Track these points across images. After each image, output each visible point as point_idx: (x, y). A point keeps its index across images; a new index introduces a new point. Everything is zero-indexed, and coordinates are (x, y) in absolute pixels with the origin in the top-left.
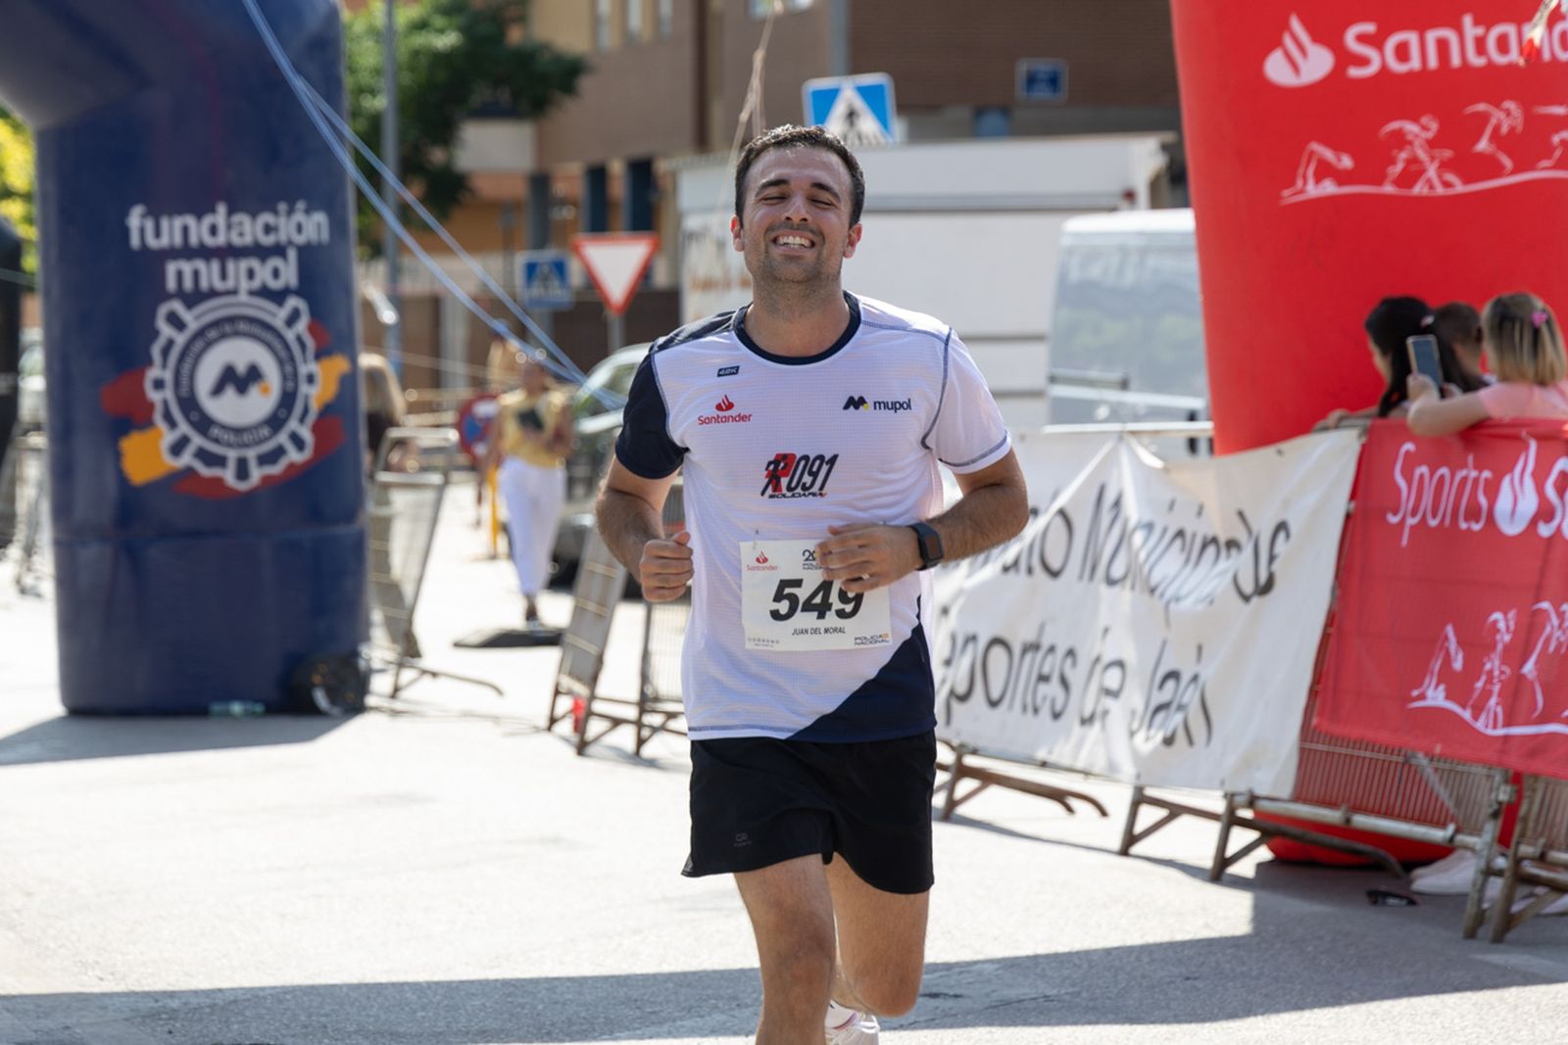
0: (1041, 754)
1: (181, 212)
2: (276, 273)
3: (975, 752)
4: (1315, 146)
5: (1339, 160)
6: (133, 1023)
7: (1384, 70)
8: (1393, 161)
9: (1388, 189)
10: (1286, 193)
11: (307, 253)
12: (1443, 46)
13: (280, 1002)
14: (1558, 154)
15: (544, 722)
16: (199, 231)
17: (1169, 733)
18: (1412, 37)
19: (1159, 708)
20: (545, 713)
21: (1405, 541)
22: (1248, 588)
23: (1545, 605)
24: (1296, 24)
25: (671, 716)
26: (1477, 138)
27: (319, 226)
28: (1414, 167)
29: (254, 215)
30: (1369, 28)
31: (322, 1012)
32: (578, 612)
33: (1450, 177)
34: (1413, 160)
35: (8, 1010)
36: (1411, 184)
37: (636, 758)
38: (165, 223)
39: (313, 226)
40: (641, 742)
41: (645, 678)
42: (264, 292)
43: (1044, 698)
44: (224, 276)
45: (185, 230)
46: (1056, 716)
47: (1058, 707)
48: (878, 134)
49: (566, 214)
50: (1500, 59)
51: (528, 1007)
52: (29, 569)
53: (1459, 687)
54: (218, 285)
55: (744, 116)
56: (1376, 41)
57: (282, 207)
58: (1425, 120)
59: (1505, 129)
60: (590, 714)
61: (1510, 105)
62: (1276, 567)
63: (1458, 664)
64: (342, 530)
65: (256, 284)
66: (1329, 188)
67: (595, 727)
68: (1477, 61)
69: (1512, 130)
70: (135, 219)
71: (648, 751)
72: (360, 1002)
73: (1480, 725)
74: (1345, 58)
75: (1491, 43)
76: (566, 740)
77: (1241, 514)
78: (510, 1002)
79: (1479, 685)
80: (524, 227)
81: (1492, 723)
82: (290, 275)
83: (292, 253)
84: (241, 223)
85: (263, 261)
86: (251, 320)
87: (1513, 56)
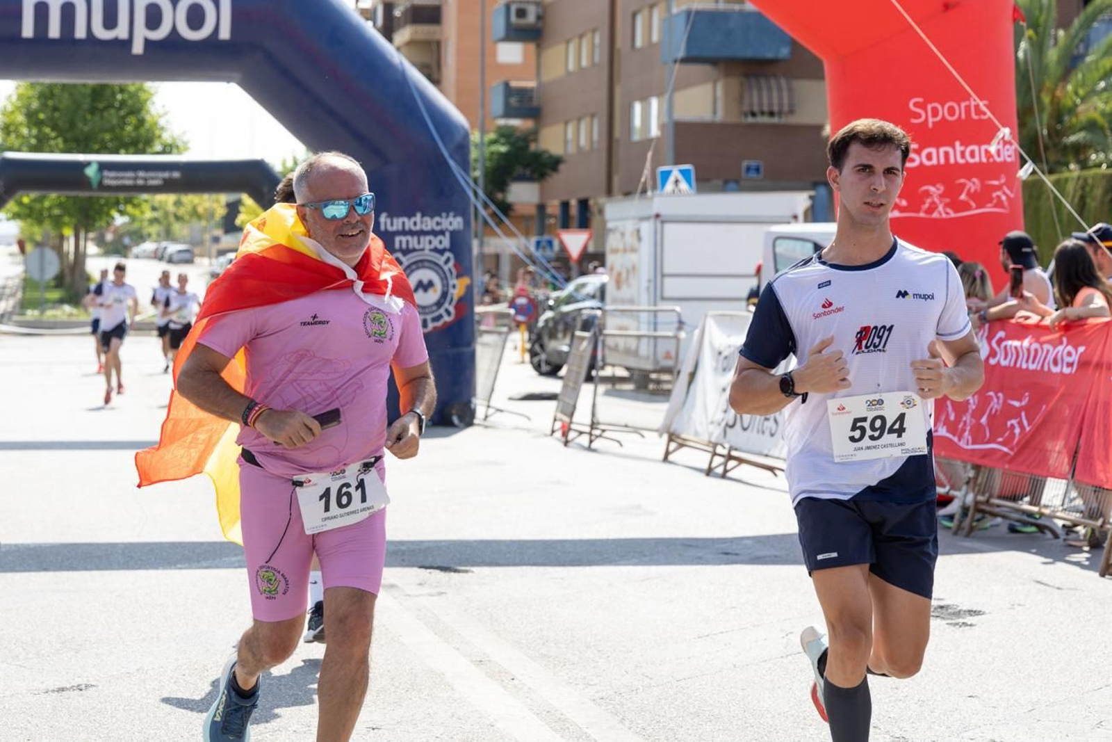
0: (765, 452)
1: (402, 216)
2: (441, 242)
3: (736, 449)
5: (901, 202)
7: (921, 164)
8: (924, 203)
9: (922, 215)
11: (454, 234)
12: (947, 154)
13: (448, 548)
14: (995, 201)
15: (549, 432)
16: (409, 224)
18: (933, 150)
20: (550, 428)
23: (991, 393)
25: (604, 431)
26: (960, 194)
27: (459, 223)
28: (933, 206)
29: (432, 218)
30: (916, 146)
31: (466, 553)
32: (565, 386)
33: (949, 210)
34: (933, 203)
36: (931, 213)
37: (589, 449)
38: (395, 220)
39: (456, 223)
40: (591, 441)
41: (593, 415)
42: (436, 250)
43: (767, 428)
44: (419, 243)
45: (404, 223)
46: (772, 435)
47: (773, 431)
48: (687, 189)
49: (552, 221)
50: (971, 161)
53: (952, 427)
54: (417, 247)
55: (643, 180)
56: (919, 152)
57: (444, 215)
58: (938, 186)
60: (570, 429)
61: (975, 180)
63: (952, 418)
64: (466, 350)
65: (432, 246)
66: (896, 214)
67: (572, 435)
68: (961, 161)
69: (976, 191)
70: (382, 218)
71: (594, 445)
72: (482, 549)
73: (962, 444)
75: (967, 154)
76: (559, 440)
79: (961, 426)
80: (535, 226)
81: (966, 443)
82: (446, 242)
83: (448, 234)
84: (427, 221)
85: (435, 237)
86: (430, 261)
87: (977, 159)
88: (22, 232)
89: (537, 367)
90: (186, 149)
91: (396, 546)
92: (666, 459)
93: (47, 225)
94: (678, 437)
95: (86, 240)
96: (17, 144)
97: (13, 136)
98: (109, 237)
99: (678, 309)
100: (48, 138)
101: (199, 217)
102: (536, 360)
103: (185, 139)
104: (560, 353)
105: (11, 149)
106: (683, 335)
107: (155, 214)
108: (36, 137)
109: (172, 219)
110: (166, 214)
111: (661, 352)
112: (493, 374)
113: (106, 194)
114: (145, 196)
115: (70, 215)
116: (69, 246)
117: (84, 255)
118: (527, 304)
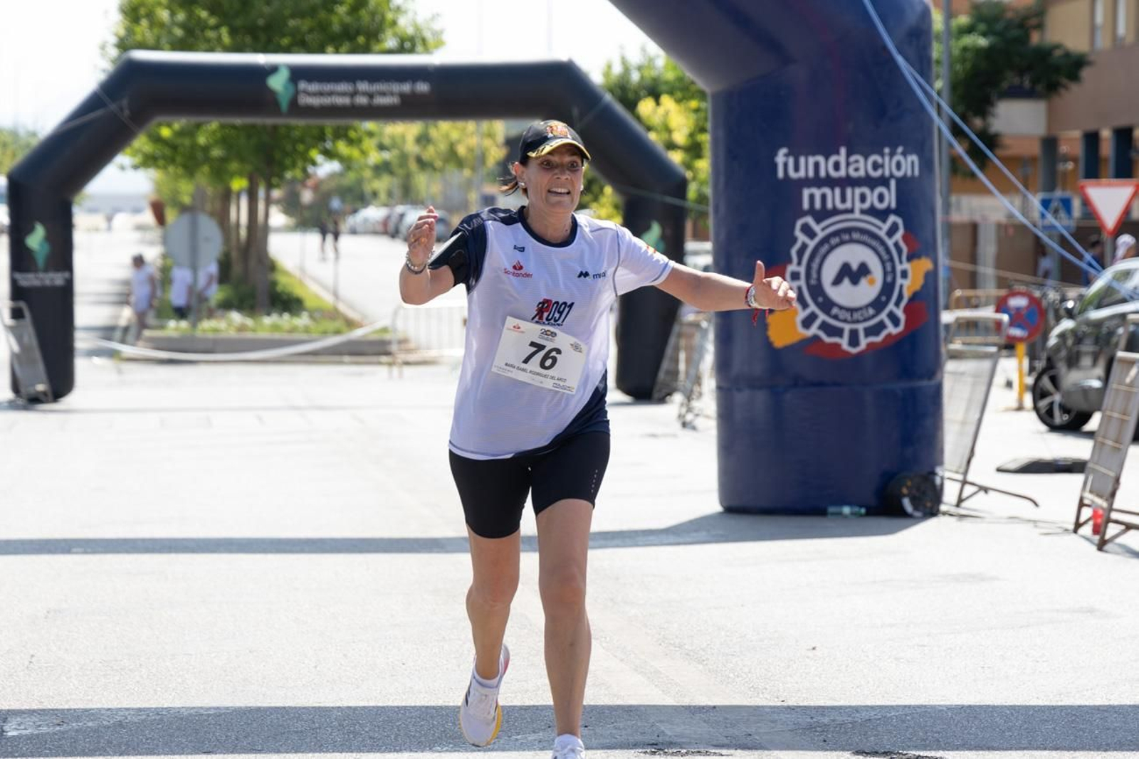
1: (814, 154)
2: (881, 198)
6: (796, 733)
11: (901, 182)
13: (903, 721)
15: (1071, 527)
16: (826, 167)
20: (1073, 519)
27: (913, 163)
29: (866, 157)
31: (934, 730)
32: (1097, 449)
35: (705, 721)
38: (802, 160)
39: (909, 164)
42: (872, 211)
44: (843, 200)
45: (817, 165)
51: (1087, 731)
52: (689, 410)
54: (840, 206)
57: (887, 150)
64: (924, 383)
65: (867, 205)
67: (1112, 530)
70: (780, 158)
72: (962, 724)
76: (1089, 540)
78: (1074, 727)
80: (1039, 174)
82: (891, 199)
83: (893, 183)
84: (857, 161)
85: (872, 189)
86: (863, 231)
88: (158, 187)
89: (1046, 417)
90: (440, 44)
91: (812, 718)
93: (203, 176)
95: (269, 201)
96: (150, 37)
97: (144, 22)
98: (307, 196)
100: (204, 26)
101: (459, 163)
102: (1043, 404)
103: (437, 26)
104: (1086, 391)
105: (143, 46)
107: (386, 156)
108: (183, 26)
109: (413, 166)
110: (404, 157)
112: (972, 429)
113: (300, 123)
114: (370, 125)
115: (242, 160)
116: (240, 213)
117: (266, 229)
118: (1028, 307)
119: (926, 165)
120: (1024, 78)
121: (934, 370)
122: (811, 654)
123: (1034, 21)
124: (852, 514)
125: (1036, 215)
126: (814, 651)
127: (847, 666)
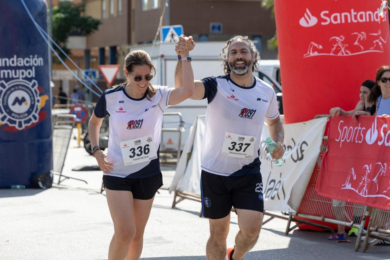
1: (4, 58)
2: (29, 74)
4: (312, 43)
5: (319, 46)
7: (331, 23)
8: (333, 47)
9: (332, 54)
10: (305, 55)
12: (346, 17)
14: (375, 46)
16: (9, 62)
17: (273, 196)
18: (338, 15)
19: (270, 189)
20: (100, 190)
21: (341, 146)
22: (295, 158)
24: (308, 11)
26: (355, 41)
27: (41, 61)
28: (338, 49)
29: (24, 59)
30: (327, 12)
33: (348, 51)
34: (338, 47)
36: (338, 54)
39: (39, 61)
42: (26, 78)
44: (16, 74)
45: (6, 62)
49: (94, 60)
50: (361, 21)
53: (355, 184)
54: (14, 76)
56: (329, 16)
58: (341, 36)
59: (362, 39)
61: (363, 33)
62: (303, 153)
63: (355, 178)
64: (46, 140)
65: (24, 76)
66: (316, 54)
68: (355, 21)
69: (364, 39)
74: (320, 20)
75: (358, 16)
77: (292, 139)
79: (361, 184)
80: (84, 62)
81: (364, 194)
82: (33, 74)
83: (34, 68)
84: (20, 60)
85: (26, 70)
87: (364, 20)
89: (89, 150)
92: (174, 207)
94: (182, 193)
99: (180, 114)
102: (87, 145)
106: (183, 130)
111: (166, 140)
112: (63, 156)
118: (81, 111)
119: (46, 61)
120: (78, 29)
121: (49, 135)
122: (7, 243)
123: (81, 9)
124: (21, 188)
125: (83, 77)
126: (8, 242)
127: (21, 247)
